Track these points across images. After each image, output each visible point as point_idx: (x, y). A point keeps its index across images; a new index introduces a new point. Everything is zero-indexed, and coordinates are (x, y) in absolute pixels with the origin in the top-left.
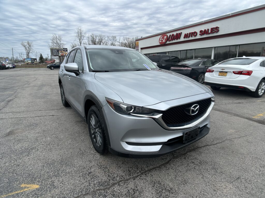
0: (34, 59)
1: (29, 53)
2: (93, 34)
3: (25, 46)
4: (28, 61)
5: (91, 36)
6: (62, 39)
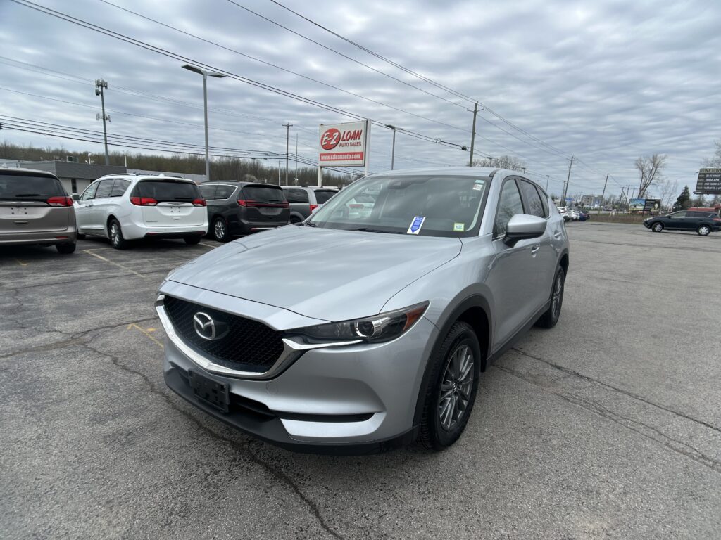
0: (654, 200)
1: (646, 185)
3: (642, 169)
4: (635, 206)
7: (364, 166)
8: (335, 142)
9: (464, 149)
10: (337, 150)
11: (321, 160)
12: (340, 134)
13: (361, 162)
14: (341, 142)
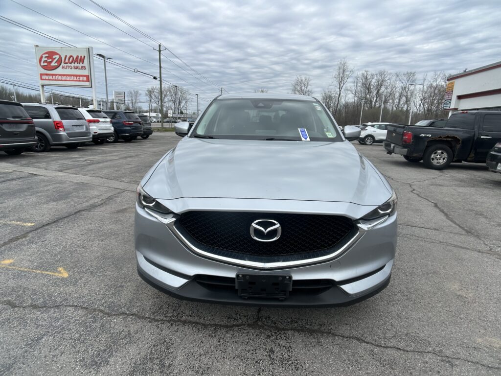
2: (366, 72)
5: (363, 74)
6: (309, 83)
7: (91, 87)
8: (56, 64)
9: (155, 78)
10: (59, 71)
11: (42, 79)
12: (60, 57)
13: (87, 84)
14: (63, 64)
